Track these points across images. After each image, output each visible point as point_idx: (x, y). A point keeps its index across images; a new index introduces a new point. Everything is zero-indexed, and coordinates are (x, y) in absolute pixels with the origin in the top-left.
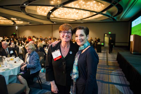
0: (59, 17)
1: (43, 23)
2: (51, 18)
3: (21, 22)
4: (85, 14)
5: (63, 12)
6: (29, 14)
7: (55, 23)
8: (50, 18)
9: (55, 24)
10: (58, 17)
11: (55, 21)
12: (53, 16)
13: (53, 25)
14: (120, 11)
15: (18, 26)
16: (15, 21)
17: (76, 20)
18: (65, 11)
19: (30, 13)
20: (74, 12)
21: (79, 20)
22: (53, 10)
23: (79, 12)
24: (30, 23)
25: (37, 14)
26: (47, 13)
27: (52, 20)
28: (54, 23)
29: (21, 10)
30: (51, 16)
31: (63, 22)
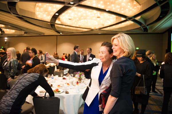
0: (69, 25)
1: (44, 33)
2: (56, 25)
3: (12, 32)
4: (109, 19)
5: (76, 16)
6: (23, 17)
7: (61, 33)
8: (54, 25)
9: (61, 35)
10: (66, 25)
11: (62, 30)
12: (59, 23)
13: (58, 36)
14: (161, 16)
15: (7, 37)
16: (2, 29)
17: (92, 30)
18: (80, 14)
19: (24, 15)
20: (93, 15)
21: (96, 29)
22: (60, 12)
23: (101, 16)
24: (25, 33)
25: (35, 18)
26: (51, 17)
27: (58, 29)
28: (59, 34)
29: (10, 9)
30: (57, 22)
31: (73, 33)
